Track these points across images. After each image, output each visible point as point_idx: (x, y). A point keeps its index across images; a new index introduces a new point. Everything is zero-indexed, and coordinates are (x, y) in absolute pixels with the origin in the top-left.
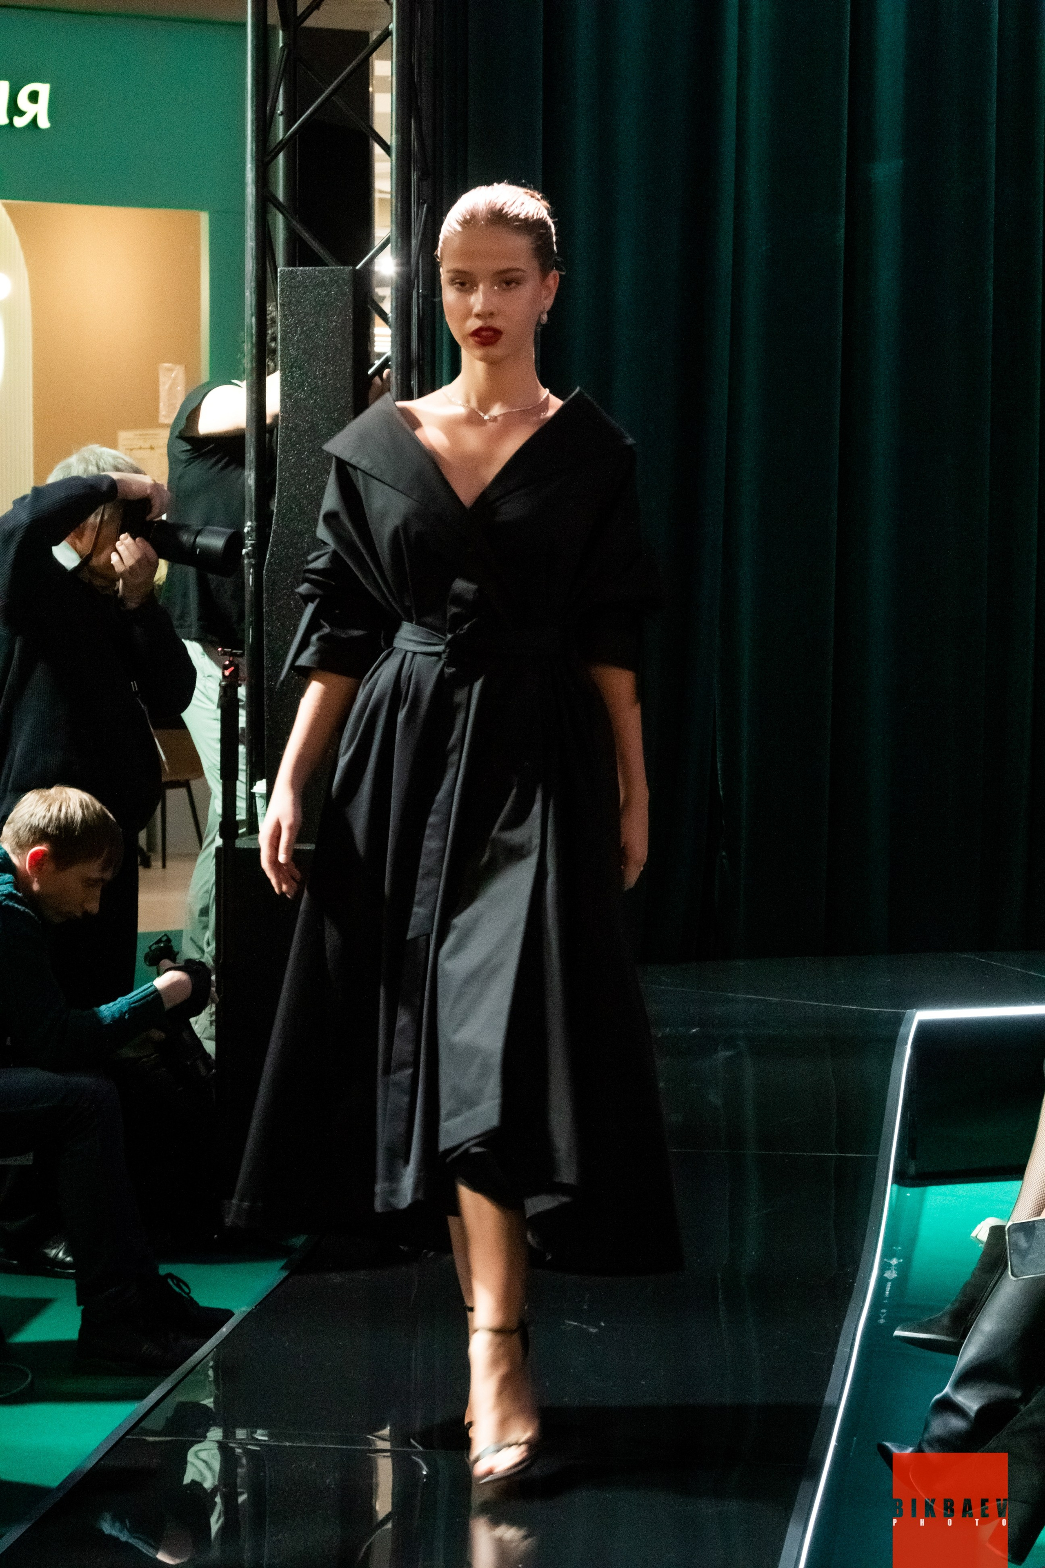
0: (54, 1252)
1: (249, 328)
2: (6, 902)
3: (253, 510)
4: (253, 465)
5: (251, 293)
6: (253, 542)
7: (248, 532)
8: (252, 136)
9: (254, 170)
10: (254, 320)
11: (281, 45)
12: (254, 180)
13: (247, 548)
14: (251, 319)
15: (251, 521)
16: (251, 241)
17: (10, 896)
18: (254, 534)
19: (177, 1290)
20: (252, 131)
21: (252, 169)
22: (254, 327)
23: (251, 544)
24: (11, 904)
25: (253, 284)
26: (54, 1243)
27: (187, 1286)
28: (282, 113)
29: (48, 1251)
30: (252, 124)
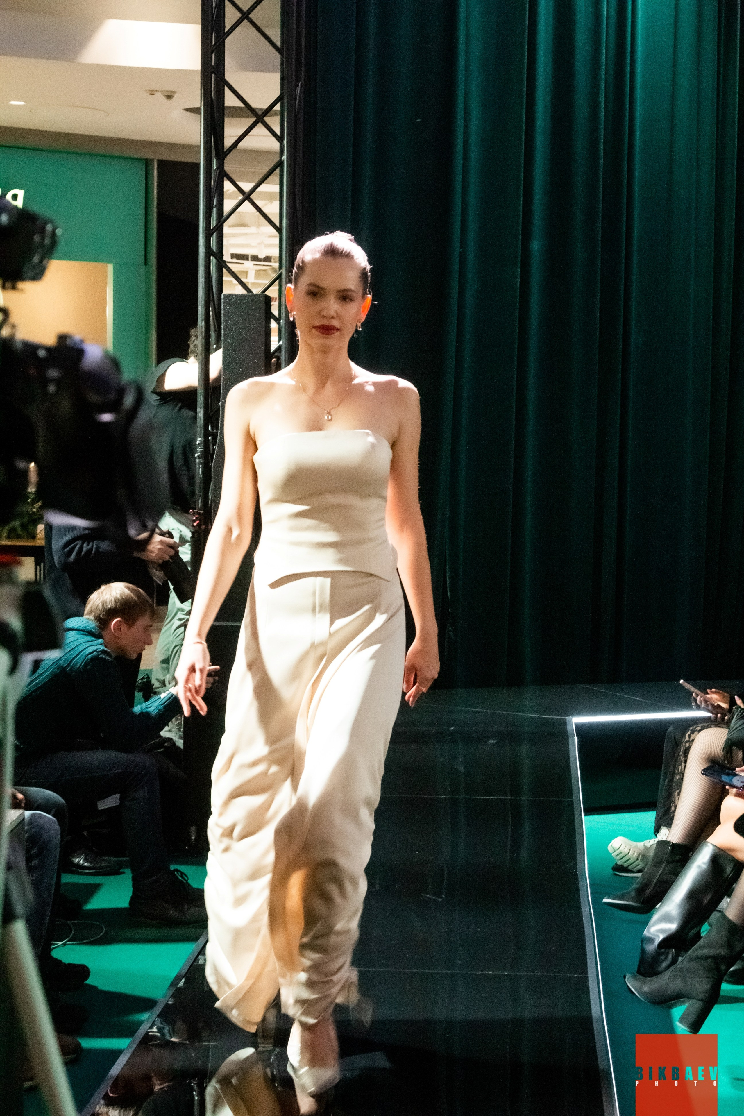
0: (78, 860)
1: (201, 328)
2: (101, 656)
3: (202, 431)
4: (202, 406)
5: (202, 308)
6: (202, 450)
7: (199, 444)
8: (203, 218)
9: (204, 238)
10: (203, 323)
11: (215, 168)
12: (204, 243)
13: (198, 453)
14: (202, 323)
15: (201, 437)
16: (202, 278)
17: (103, 652)
18: (202, 445)
19: (181, 879)
20: (203, 216)
21: (203, 238)
22: (203, 327)
23: (201, 451)
24: (104, 657)
25: (203, 303)
26: (78, 855)
27: (187, 876)
28: (216, 206)
29: (74, 859)
30: (203, 212)
